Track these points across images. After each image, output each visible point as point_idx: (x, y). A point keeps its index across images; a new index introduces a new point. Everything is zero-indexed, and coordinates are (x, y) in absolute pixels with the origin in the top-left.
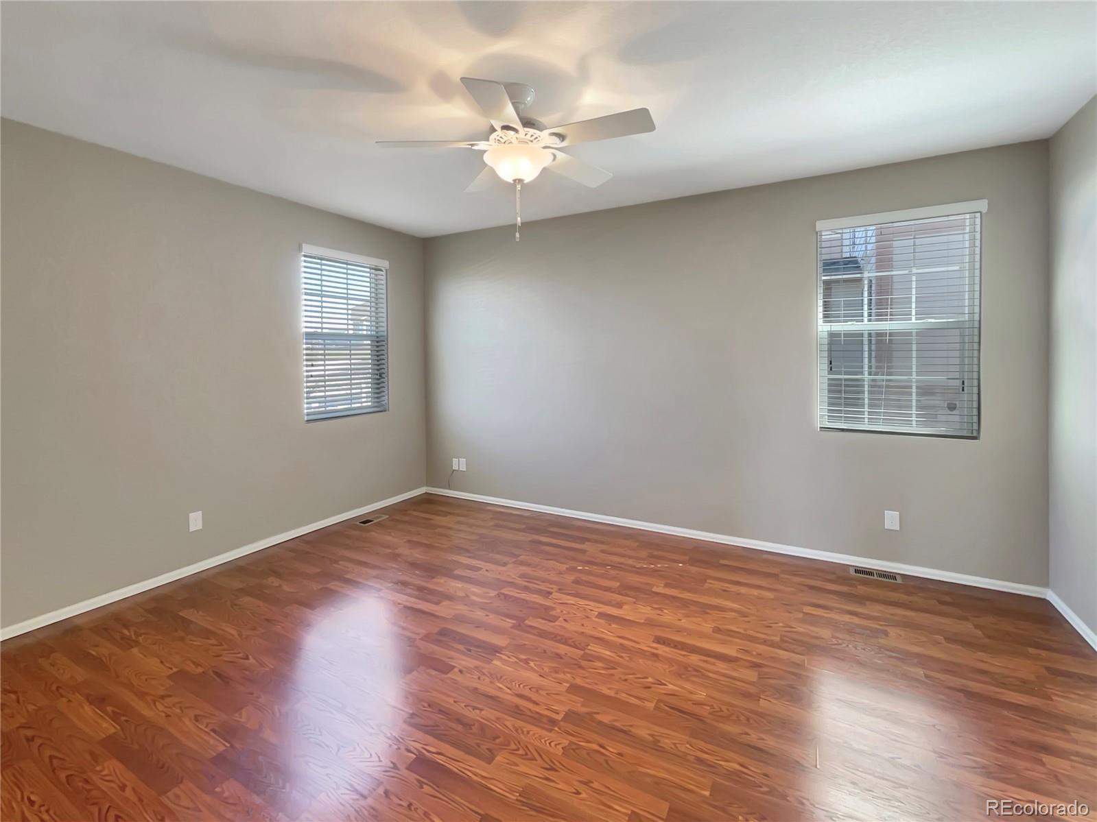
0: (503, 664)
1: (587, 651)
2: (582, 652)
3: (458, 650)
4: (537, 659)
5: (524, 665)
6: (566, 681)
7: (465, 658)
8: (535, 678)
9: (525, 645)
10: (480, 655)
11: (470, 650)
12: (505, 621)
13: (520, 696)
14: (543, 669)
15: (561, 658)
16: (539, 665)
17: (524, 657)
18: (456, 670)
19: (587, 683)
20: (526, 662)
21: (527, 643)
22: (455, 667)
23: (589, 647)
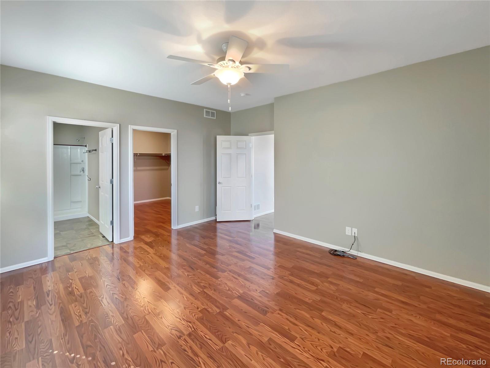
0: (239, 290)
1: (202, 290)
2: (204, 290)
3: (257, 300)
4: (225, 290)
5: (231, 289)
6: (219, 281)
7: (255, 296)
8: (229, 284)
9: (226, 298)
10: (248, 296)
11: (252, 299)
12: (229, 314)
13: (237, 279)
14: (224, 286)
15: (214, 289)
16: (225, 288)
17: (229, 292)
18: (259, 291)
19: (212, 279)
20: (229, 290)
21: (225, 298)
22: (259, 293)
23: (199, 291)
